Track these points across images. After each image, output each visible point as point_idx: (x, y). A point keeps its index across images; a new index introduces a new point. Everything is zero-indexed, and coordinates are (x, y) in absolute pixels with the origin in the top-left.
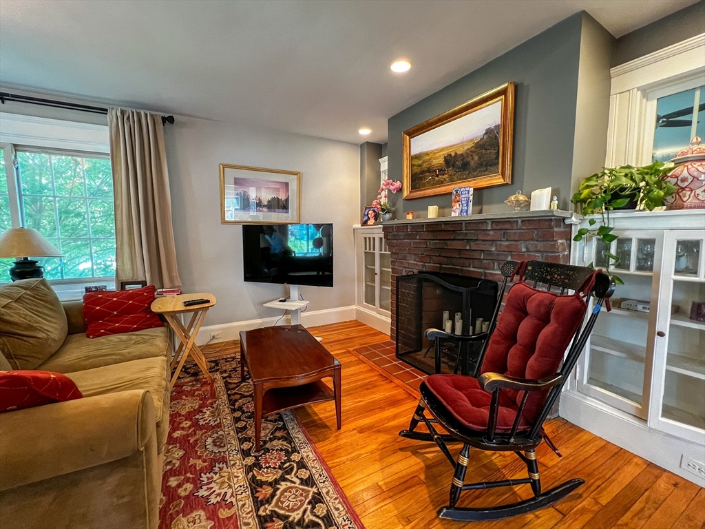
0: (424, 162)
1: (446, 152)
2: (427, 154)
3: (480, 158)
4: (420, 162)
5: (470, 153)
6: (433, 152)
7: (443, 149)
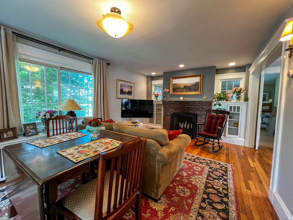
0: (177, 86)
1: (184, 85)
2: (178, 84)
3: (194, 88)
4: (176, 86)
5: (192, 86)
6: (180, 84)
7: (184, 84)
